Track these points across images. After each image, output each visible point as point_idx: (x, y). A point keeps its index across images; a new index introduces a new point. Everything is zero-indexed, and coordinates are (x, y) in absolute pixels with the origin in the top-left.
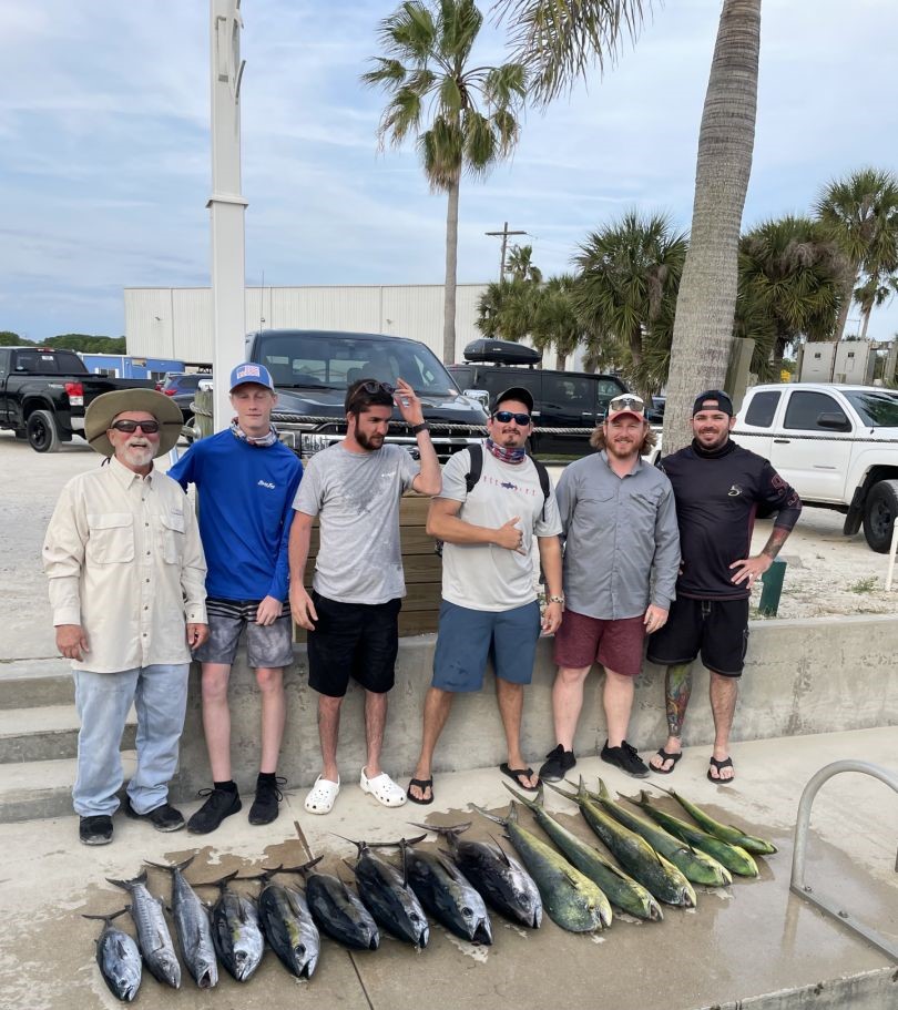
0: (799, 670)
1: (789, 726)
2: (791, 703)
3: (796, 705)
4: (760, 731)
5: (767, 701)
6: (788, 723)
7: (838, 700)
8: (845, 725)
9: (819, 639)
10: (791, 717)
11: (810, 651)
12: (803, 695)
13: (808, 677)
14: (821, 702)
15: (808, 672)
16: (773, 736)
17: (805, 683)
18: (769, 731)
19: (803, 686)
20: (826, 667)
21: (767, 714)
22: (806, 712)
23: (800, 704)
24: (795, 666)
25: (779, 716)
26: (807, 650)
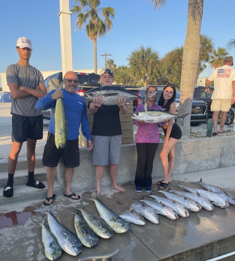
0: (221, 150)
1: (219, 166)
2: (220, 159)
3: (221, 160)
4: (212, 167)
5: (214, 159)
6: (219, 165)
7: (231, 158)
8: (233, 165)
9: (226, 141)
10: (220, 163)
11: (224, 145)
12: (223, 157)
13: (224, 152)
14: (227, 159)
15: (224, 150)
16: (216, 168)
17: (223, 154)
18: (214, 167)
19: (222, 154)
20: (228, 149)
21: (214, 162)
22: (223, 162)
23: (222, 159)
24: (221, 149)
25: (217, 163)
26: (223, 144)
